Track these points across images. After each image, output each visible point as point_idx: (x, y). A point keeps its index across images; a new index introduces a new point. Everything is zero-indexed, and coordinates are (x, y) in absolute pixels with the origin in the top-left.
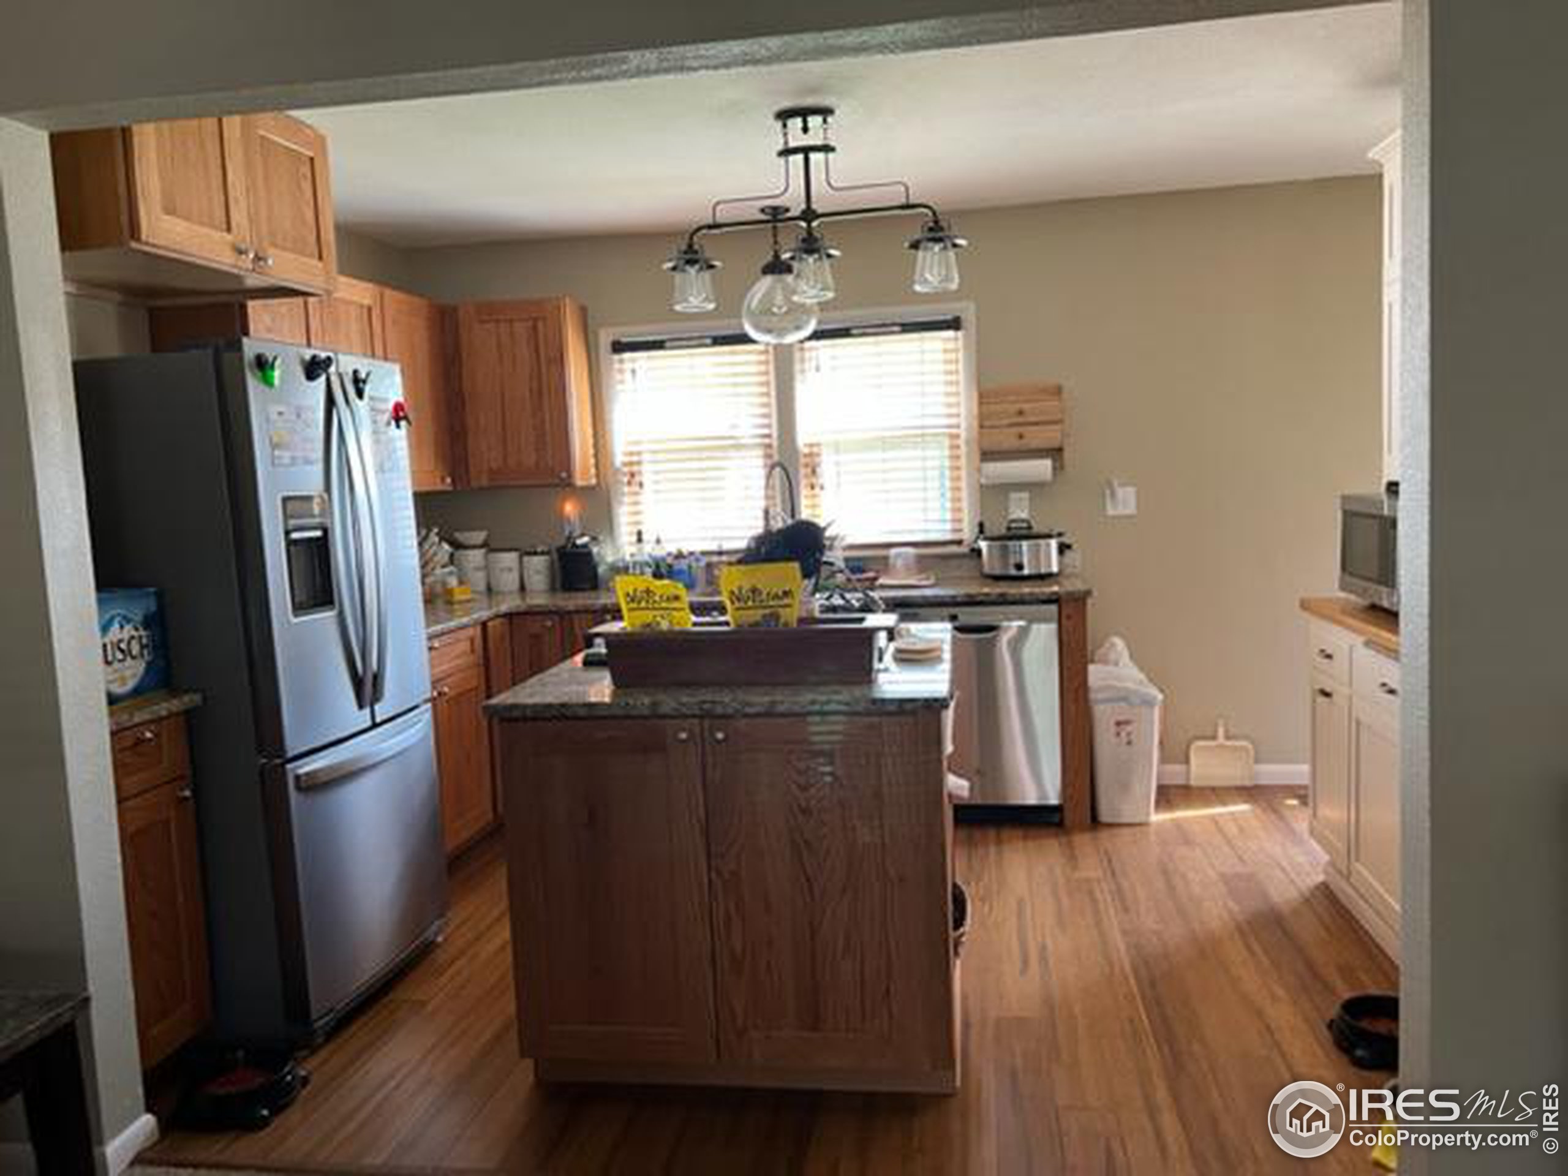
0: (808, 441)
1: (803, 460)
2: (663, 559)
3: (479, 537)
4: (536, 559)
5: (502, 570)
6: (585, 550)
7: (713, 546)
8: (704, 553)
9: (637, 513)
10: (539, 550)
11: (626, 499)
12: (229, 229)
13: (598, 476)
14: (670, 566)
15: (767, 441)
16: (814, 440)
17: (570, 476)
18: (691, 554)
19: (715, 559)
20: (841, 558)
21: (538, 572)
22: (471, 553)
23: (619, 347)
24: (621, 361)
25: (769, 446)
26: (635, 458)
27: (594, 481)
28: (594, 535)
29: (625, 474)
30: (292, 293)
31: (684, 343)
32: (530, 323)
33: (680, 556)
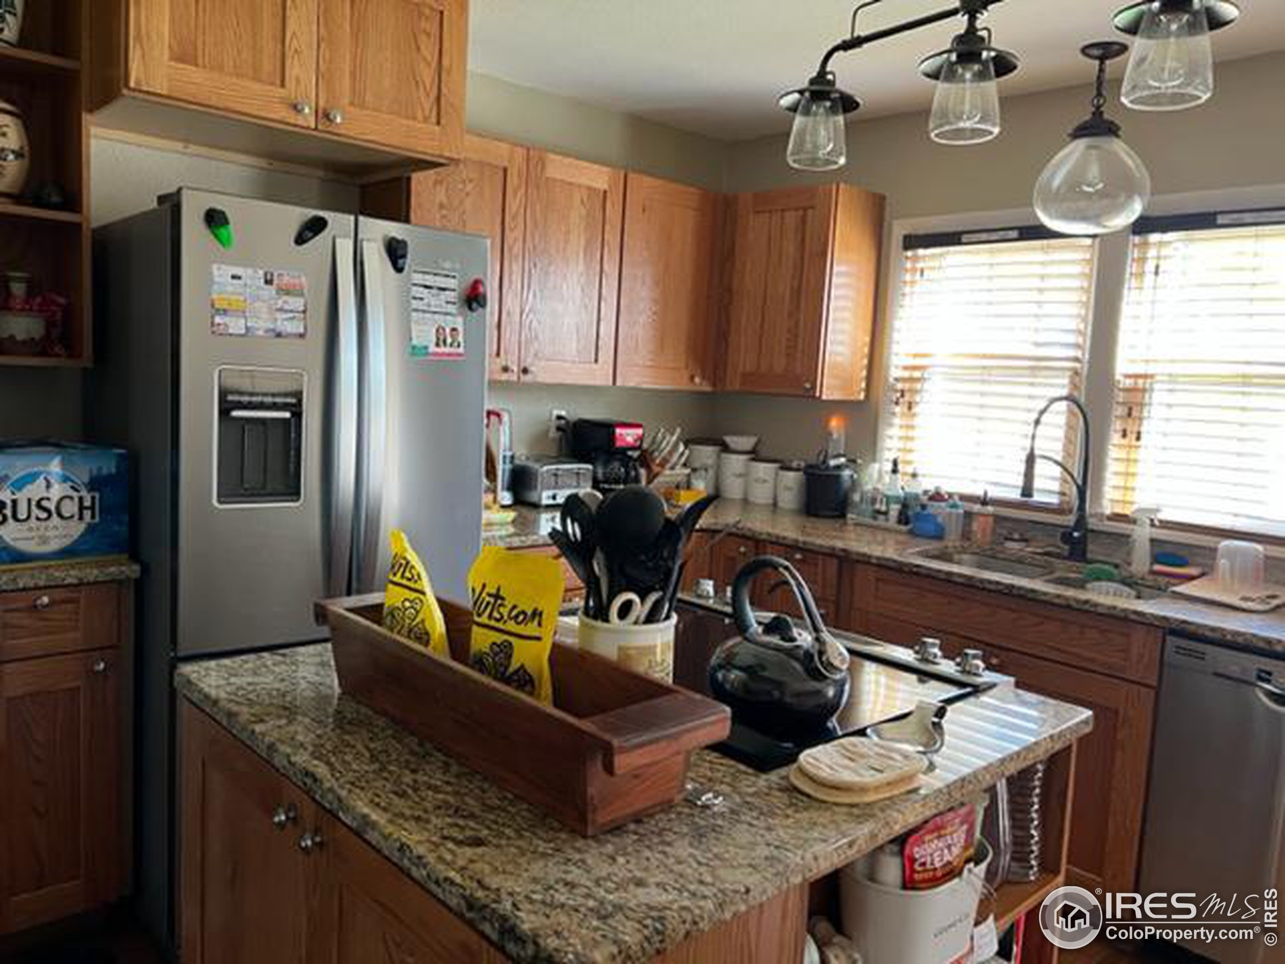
0: (1132, 370)
1: (1121, 397)
2: (916, 497)
3: (746, 442)
4: (791, 474)
5: (757, 480)
6: (836, 473)
7: (977, 491)
8: (963, 498)
9: (908, 438)
10: (794, 464)
11: (897, 421)
12: (283, 85)
13: (868, 389)
14: (924, 507)
15: (1077, 365)
16: (1140, 369)
17: (814, 387)
18: (951, 495)
19: (977, 508)
20: (1148, 537)
21: (788, 488)
22: (734, 457)
23: (912, 242)
24: (916, 259)
25: (1076, 373)
26: (917, 374)
27: (862, 396)
28: (853, 457)
29: (896, 391)
30: (424, 165)
31: (984, 236)
32: (801, 213)
33: (937, 496)
